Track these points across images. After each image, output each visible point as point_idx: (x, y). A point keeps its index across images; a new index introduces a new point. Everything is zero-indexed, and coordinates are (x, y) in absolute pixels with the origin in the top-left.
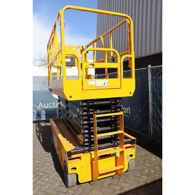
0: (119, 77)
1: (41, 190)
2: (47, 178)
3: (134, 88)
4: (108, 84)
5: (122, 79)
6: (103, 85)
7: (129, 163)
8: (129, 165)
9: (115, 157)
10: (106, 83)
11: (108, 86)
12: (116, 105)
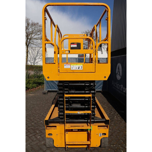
0: (93, 62)
1: (31, 144)
2: (40, 136)
3: (110, 73)
4: (82, 68)
5: (96, 63)
6: (77, 69)
7: (102, 140)
8: (102, 142)
9: (87, 132)
10: (80, 68)
11: (82, 70)
12: (90, 87)
